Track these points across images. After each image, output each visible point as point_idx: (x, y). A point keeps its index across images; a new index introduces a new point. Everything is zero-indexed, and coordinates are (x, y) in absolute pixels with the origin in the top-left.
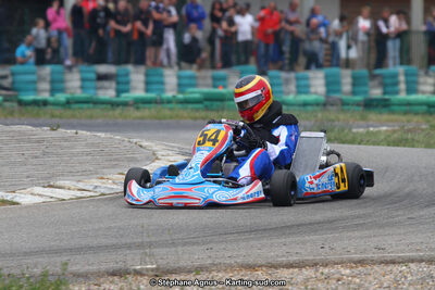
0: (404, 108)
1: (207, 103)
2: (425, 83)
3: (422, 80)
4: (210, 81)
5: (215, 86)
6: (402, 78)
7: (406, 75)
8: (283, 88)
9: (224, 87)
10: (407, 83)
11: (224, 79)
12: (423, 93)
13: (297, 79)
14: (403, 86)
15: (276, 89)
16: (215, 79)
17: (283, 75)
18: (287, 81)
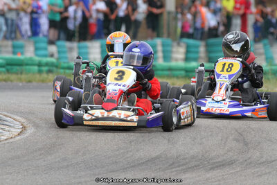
0: (166, 73)
1: (9, 67)
2: (178, 52)
3: (174, 49)
4: (10, 49)
5: (14, 53)
6: (160, 48)
7: (163, 45)
8: (68, 55)
9: (22, 54)
10: (164, 52)
11: (22, 47)
12: (177, 60)
13: (79, 48)
14: (160, 54)
15: (62, 55)
16: (14, 47)
17: (68, 44)
18: (71, 49)
